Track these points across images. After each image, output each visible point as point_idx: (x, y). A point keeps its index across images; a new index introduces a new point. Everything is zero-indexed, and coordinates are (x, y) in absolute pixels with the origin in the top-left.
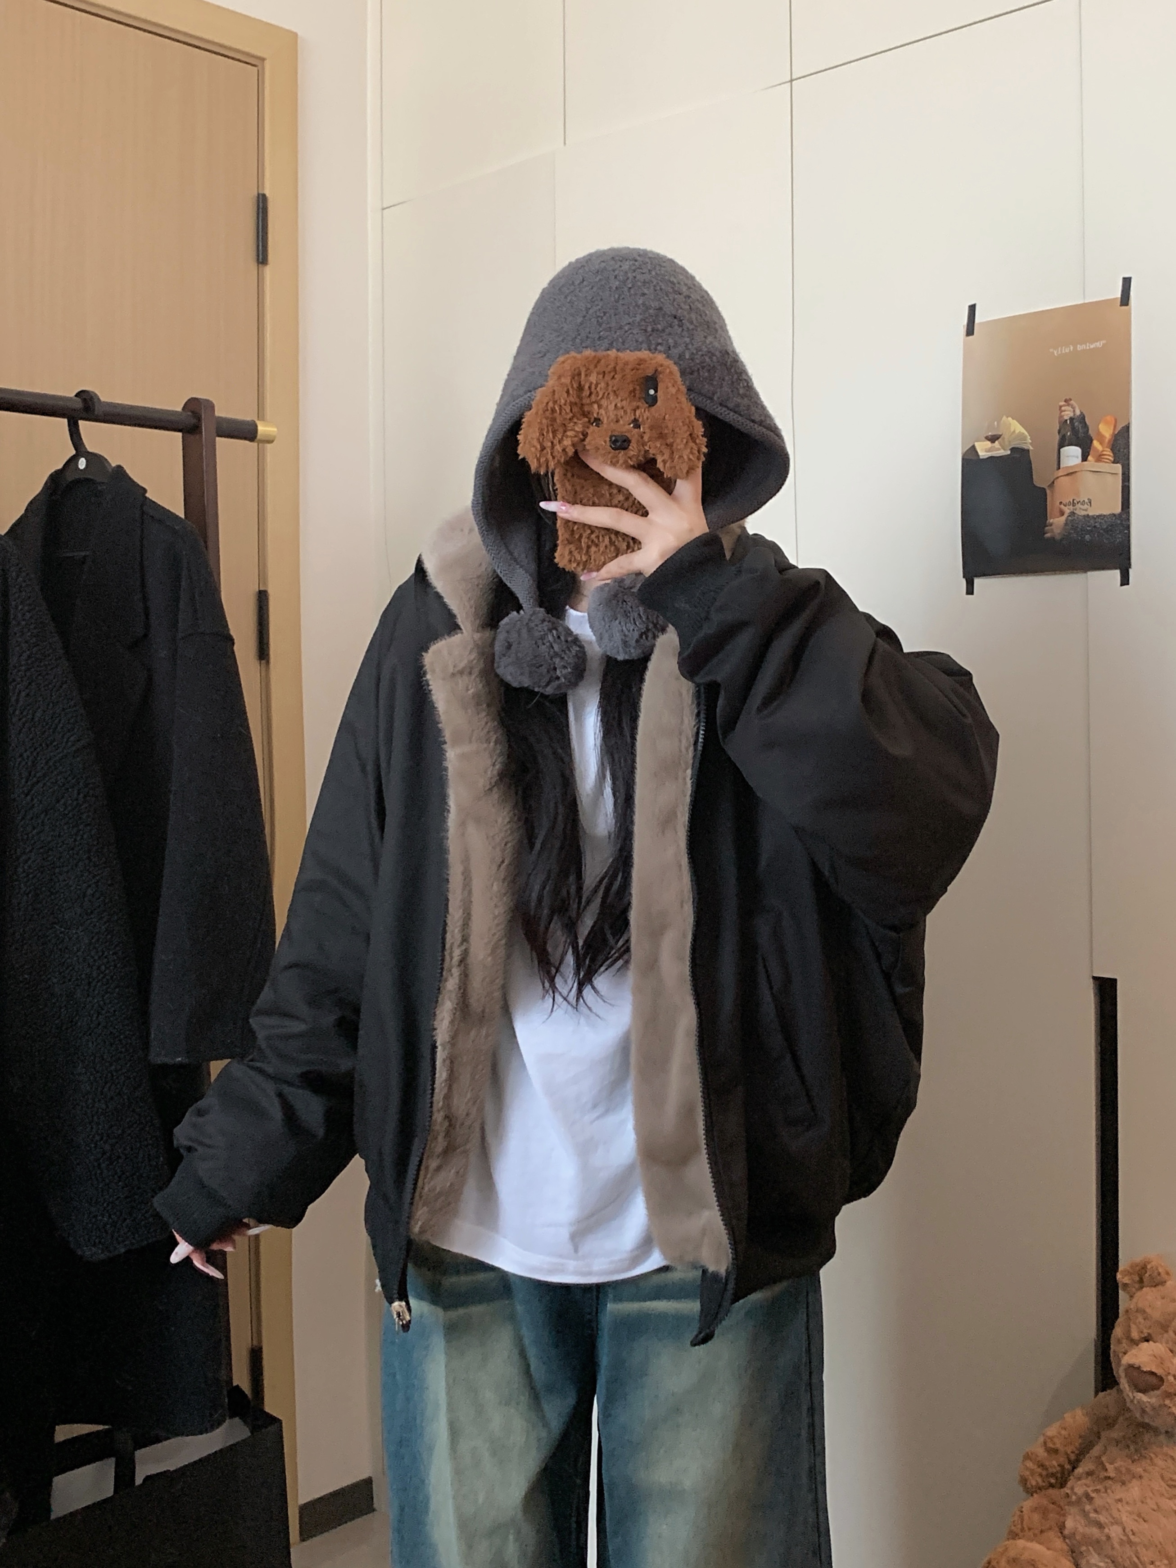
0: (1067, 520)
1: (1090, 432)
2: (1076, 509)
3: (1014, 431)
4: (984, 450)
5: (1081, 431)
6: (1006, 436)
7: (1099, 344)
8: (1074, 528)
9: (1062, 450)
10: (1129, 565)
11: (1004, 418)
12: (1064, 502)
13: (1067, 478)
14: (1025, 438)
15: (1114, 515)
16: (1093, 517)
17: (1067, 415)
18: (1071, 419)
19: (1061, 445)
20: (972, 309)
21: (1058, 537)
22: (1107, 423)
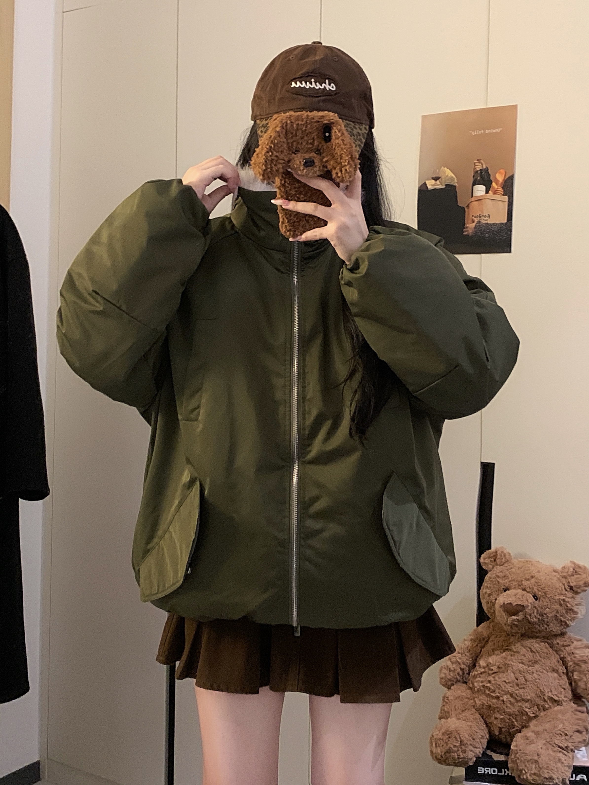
0: (476, 225)
1: (491, 178)
2: (481, 220)
3: (448, 176)
4: (431, 185)
5: (486, 177)
6: (443, 177)
7: (498, 131)
8: (480, 230)
9: (475, 187)
11: (443, 168)
12: (475, 215)
13: (477, 202)
14: (454, 179)
15: (502, 224)
16: (491, 225)
17: (478, 168)
18: (481, 170)
19: (474, 184)
21: (470, 235)
22: (500, 173)
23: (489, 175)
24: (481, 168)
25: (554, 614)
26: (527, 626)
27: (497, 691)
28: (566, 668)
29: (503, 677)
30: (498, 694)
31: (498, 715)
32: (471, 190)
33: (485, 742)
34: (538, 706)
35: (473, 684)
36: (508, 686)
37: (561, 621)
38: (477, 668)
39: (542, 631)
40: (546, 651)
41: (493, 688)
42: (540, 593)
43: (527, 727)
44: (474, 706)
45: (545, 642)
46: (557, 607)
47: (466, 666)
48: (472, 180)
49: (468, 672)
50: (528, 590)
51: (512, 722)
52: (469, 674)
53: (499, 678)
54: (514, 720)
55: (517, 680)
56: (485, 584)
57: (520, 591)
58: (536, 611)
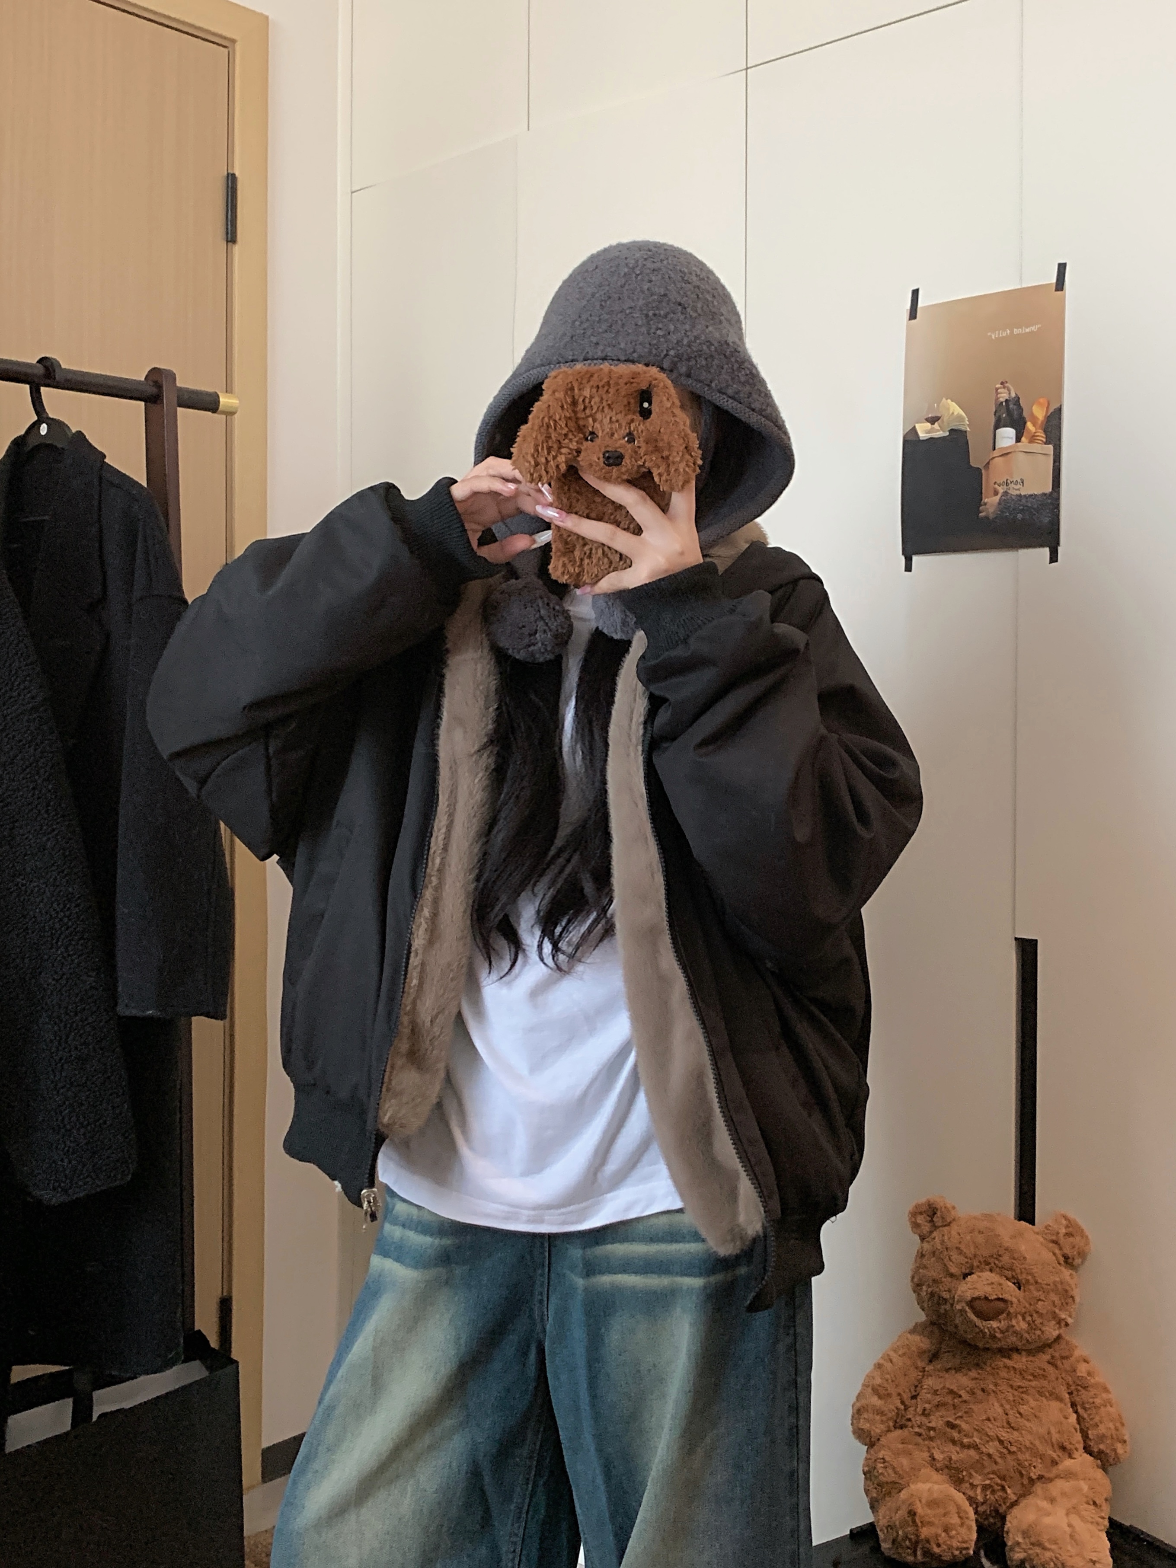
0: (1000, 500)
1: (1025, 414)
2: (1009, 489)
3: (953, 413)
4: (924, 431)
5: (1016, 413)
6: (945, 417)
7: (1034, 328)
8: (1008, 508)
9: (998, 431)
10: (1058, 544)
11: (945, 401)
12: (998, 482)
13: (1000, 458)
14: (962, 419)
15: (1045, 494)
16: (1027, 497)
17: (1003, 397)
18: (1007, 401)
19: (997, 426)
20: (915, 293)
21: (991, 516)
22: (1040, 404)
23: (1021, 409)
24: (1007, 397)
32: (991, 439)
48: (993, 420)
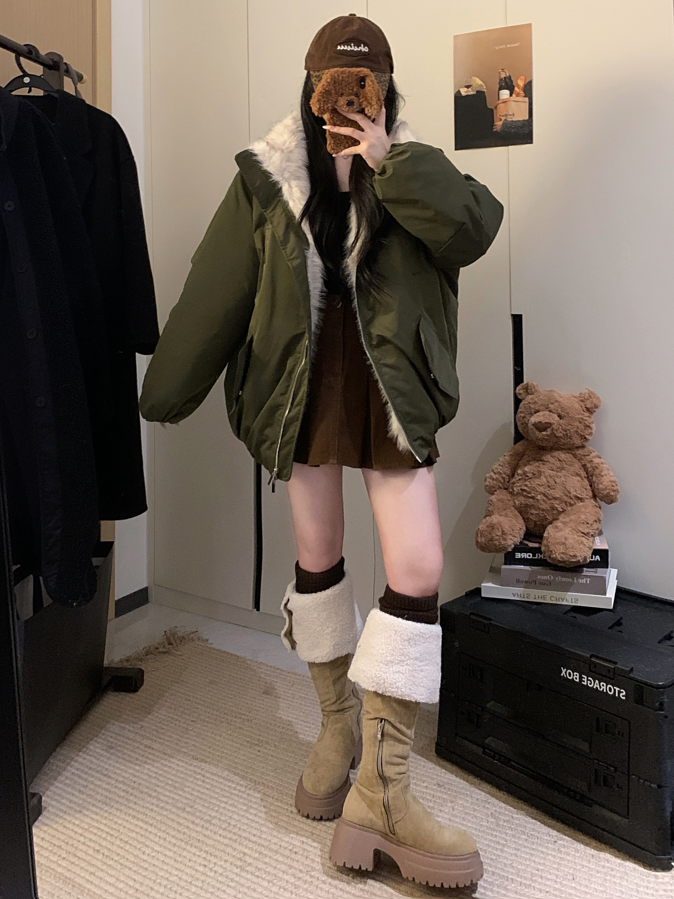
0: (503, 123)
1: (514, 84)
2: (507, 118)
3: (478, 83)
4: (464, 92)
5: (509, 83)
6: (474, 85)
7: (516, 45)
8: (507, 127)
9: (501, 91)
11: (473, 78)
12: (502, 115)
13: (503, 104)
14: (482, 86)
15: (525, 120)
16: (516, 122)
17: (503, 76)
18: (505, 78)
19: (500, 89)
22: (521, 79)
23: (512, 81)
24: (505, 76)
25: (575, 429)
26: (555, 440)
27: (533, 492)
28: (587, 473)
29: (537, 481)
30: (533, 495)
31: (533, 511)
32: (497, 95)
33: (522, 533)
34: (566, 502)
35: (512, 488)
36: (541, 488)
37: (581, 435)
38: (516, 476)
39: (567, 444)
40: (570, 460)
41: (528, 490)
42: (563, 413)
43: (557, 519)
44: (513, 506)
45: (569, 453)
46: (577, 424)
47: (507, 475)
48: (498, 86)
49: (508, 480)
50: (555, 411)
51: (545, 516)
52: (508, 482)
53: (534, 482)
54: (546, 514)
55: (548, 482)
56: (519, 410)
57: (548, 412)
58: (560, 428)
